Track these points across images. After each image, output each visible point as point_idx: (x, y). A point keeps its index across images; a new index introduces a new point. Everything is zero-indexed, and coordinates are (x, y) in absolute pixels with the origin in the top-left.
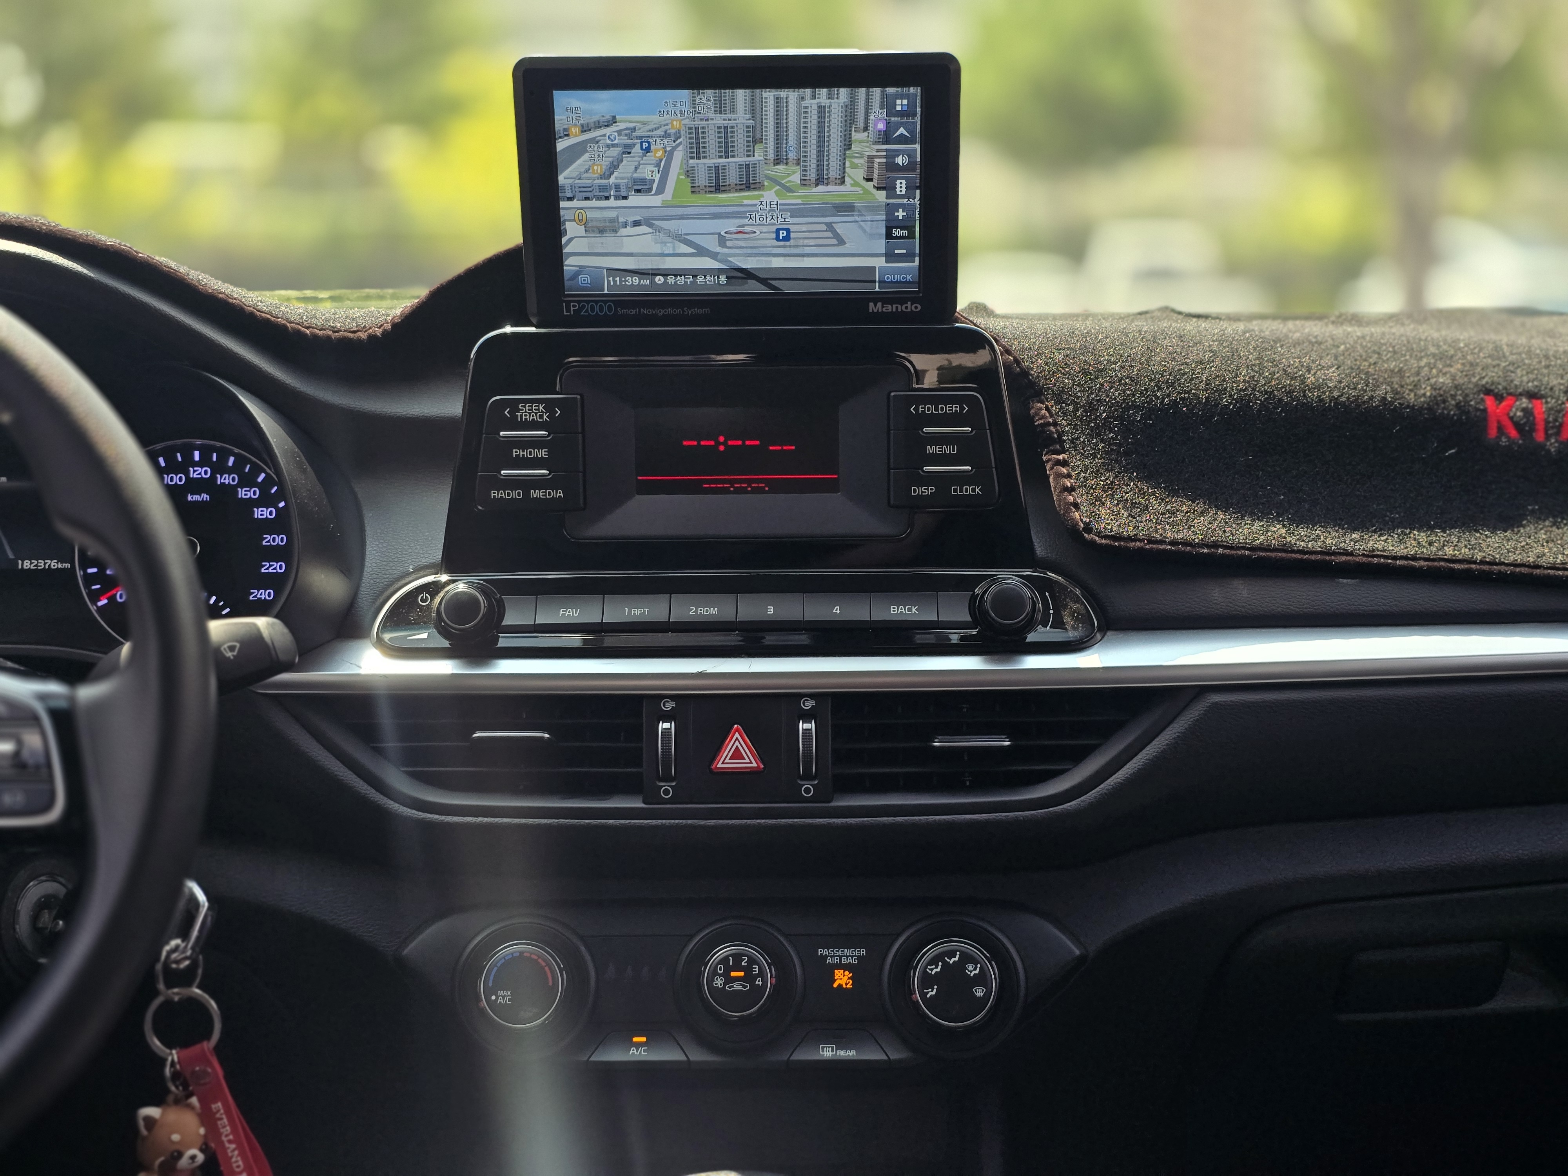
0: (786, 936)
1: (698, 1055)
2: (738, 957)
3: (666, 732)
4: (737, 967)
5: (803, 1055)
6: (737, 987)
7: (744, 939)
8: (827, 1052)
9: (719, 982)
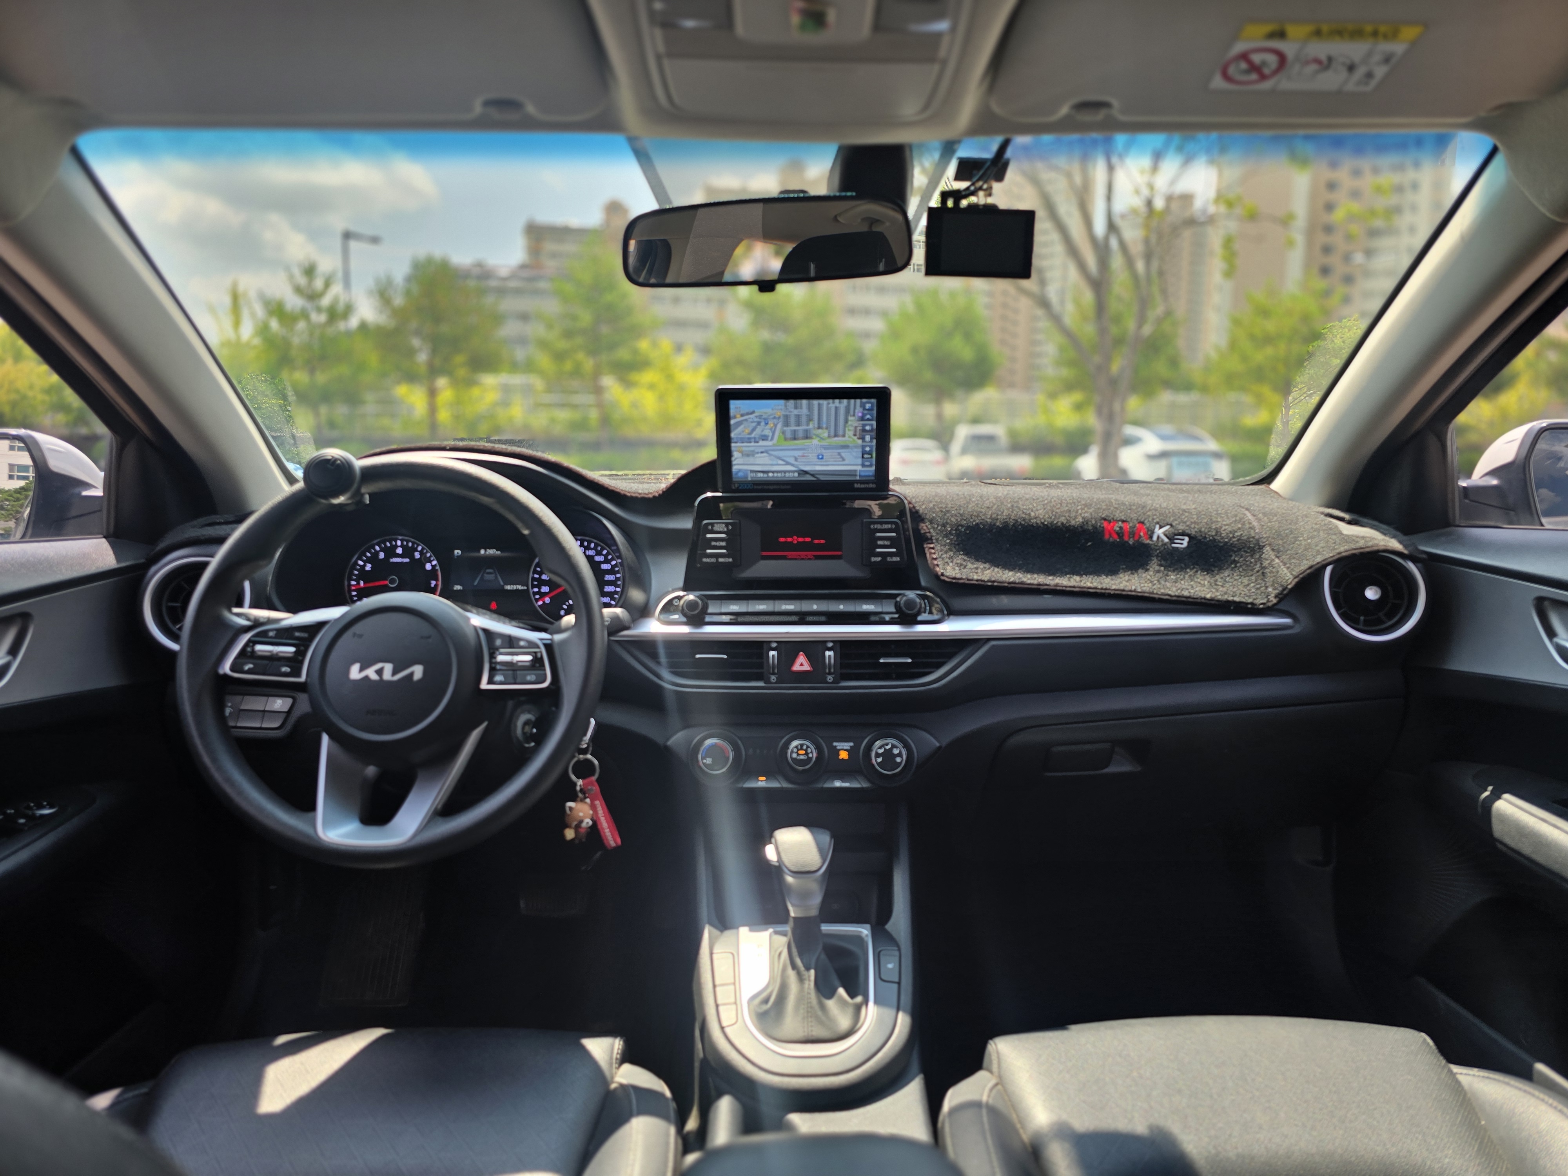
0: (821, 738)
1: (786, 785)
2: (802, 745)
3: (773, 656)
4: (802, 749)
5: (828, 785)
6: (802, 757)
7: (804, 738)
8: (838, 784)
9: (794, 755)
